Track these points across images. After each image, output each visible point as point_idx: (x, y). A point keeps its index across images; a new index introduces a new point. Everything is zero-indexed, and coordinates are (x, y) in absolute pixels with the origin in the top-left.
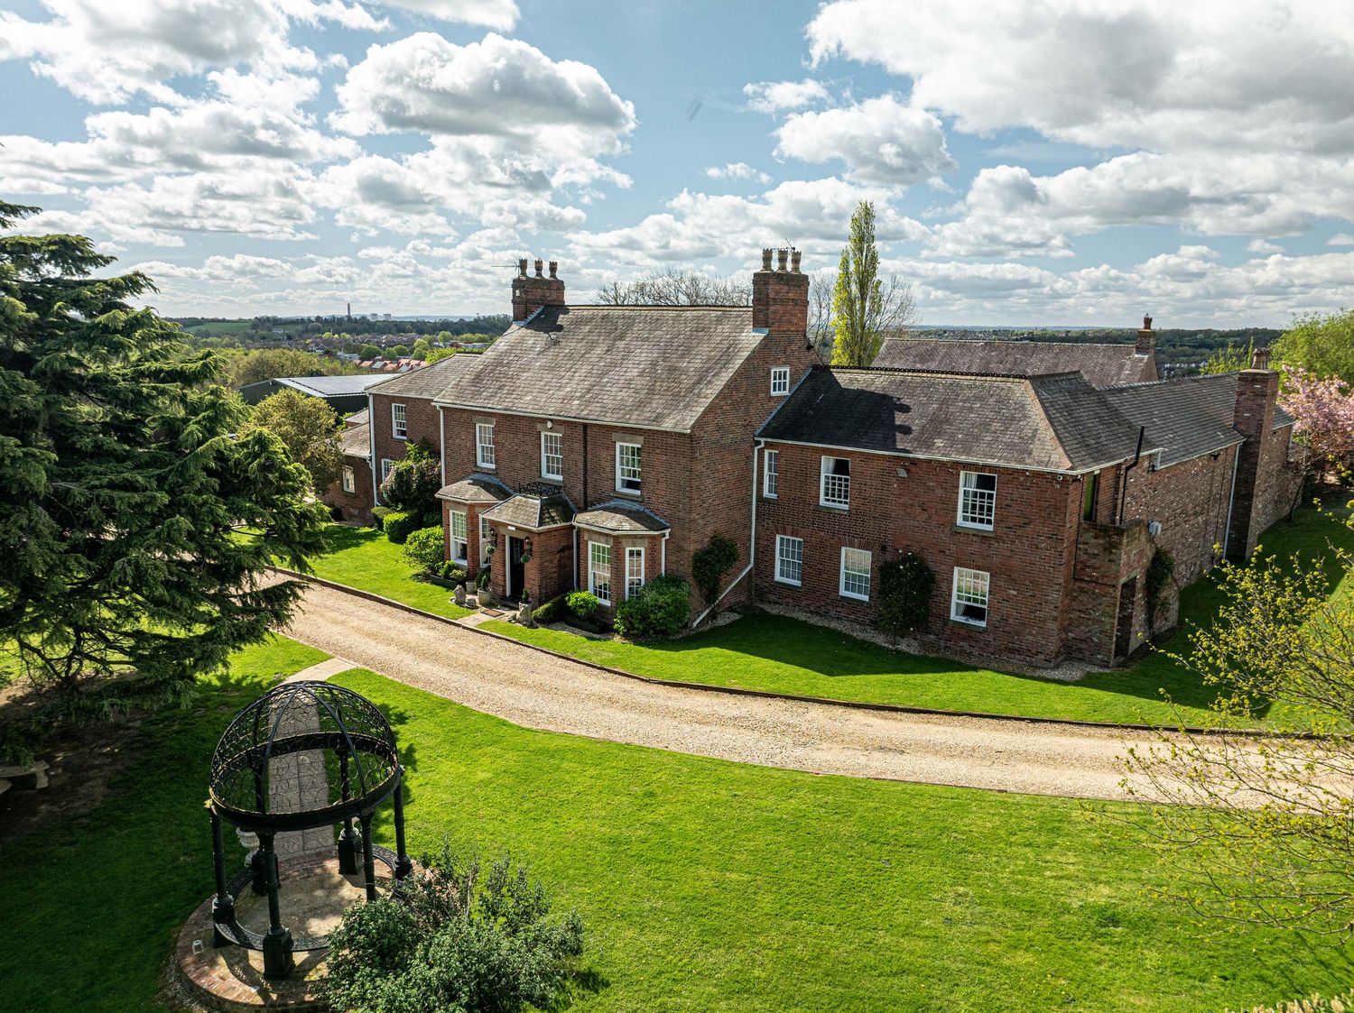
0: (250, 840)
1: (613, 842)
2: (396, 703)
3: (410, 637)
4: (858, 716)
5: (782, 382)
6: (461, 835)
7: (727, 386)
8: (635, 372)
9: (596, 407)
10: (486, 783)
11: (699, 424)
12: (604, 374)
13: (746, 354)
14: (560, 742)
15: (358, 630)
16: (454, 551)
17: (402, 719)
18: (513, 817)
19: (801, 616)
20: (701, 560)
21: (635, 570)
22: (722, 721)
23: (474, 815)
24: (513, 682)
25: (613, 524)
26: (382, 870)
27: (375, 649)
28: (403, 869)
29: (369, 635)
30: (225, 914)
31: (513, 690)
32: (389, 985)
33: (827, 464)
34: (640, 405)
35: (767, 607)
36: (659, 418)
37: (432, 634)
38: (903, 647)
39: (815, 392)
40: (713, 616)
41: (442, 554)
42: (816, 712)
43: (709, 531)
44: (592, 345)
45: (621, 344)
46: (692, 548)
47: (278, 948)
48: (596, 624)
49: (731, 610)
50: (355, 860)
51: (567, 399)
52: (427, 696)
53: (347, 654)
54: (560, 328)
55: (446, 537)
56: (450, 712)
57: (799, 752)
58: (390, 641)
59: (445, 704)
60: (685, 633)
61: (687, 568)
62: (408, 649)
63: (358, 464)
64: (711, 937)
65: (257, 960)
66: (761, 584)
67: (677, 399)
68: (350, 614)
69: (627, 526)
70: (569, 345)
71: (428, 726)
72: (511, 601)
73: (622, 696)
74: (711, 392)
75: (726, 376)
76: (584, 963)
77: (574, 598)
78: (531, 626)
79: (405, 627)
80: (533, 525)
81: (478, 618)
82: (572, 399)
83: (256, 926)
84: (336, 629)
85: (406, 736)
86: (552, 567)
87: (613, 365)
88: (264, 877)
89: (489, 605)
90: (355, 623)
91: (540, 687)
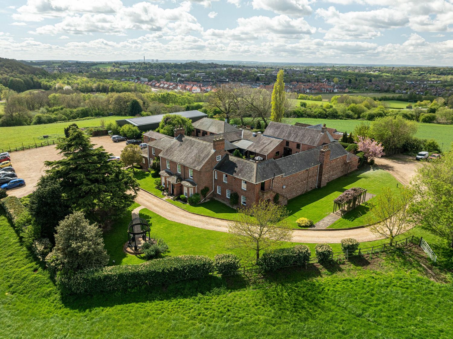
0: (132, 235)
1: (176, 237)
2: (150, 215)
3: (154, 202)
4: (218, 220)
5: (219, 159)
6: (158, 235)
7: (207, 161)
8: (193, 155)
9: (186, 162)
10: (162, 228)
11: (201, 169)
12: (188, 154)
13: (211, 155)
14: (173, 223)
15: (145, 200)
16: (163, 184)
17: (151, 218)
18: (165, 233)
19: (220, 200)
20: (202, 191)
21: (191, 191)
22: (198, 220)
23: (160, 233)
24: (169, 212)
25: (187, 184)
26: (147, 239)
27: (148, 204)
28: (150, 239)
29: (147, 201)
30: (130, 243)
31: (168, 213)
32: (147, 250)
33: (224, 175)
34: (193, 163)
35: (215, 198)
36: (195, 167)
37: (158, 201)
38: (234, 208)
39: (225, 160)
40: (205, 200)
41: (160, 184)
42: (212, 219)
43: (204, 186)
44: (187, 146)
45: (192, 148)
46: (201, 189)
47: (136, 247)
48: (184, 201)
49: (209, 199)
50: (144, 238)
51: (181, 159)
52: (156, 214)
53: (144, 205)
54: (182, 141)
55: (161, 180)
56: (159, 217)
57: (206, 226)
58: (150, 202)
59: (158, 215)
60: (200, 203)
61: (200, 192)
62: (154, 204)
63: (146, 158)
64: (183, 248)
65: (134, 248)
66: (215, 194)
67: (199, 163)
68: (144, 196)
69: (190, 185)
70: (184, 146)
71: (155, 219)
72: (172, 195)
73: (185, 215)
74: (204, 162)
75: (207, 159)
76: (169, 250)
77: (181, 196)
78: (174, 200)
79: (153, 199)
80: (175, 183)
81: (166, 198)
82: (182, 159)
83: (133, 244)
84: (142, 199)
85: (151, 221)
86: (179, 189)
87: (190, 153)
88: (134, 240)
89: (168, 195)
90: (145, 198)
91: (173, 213)
